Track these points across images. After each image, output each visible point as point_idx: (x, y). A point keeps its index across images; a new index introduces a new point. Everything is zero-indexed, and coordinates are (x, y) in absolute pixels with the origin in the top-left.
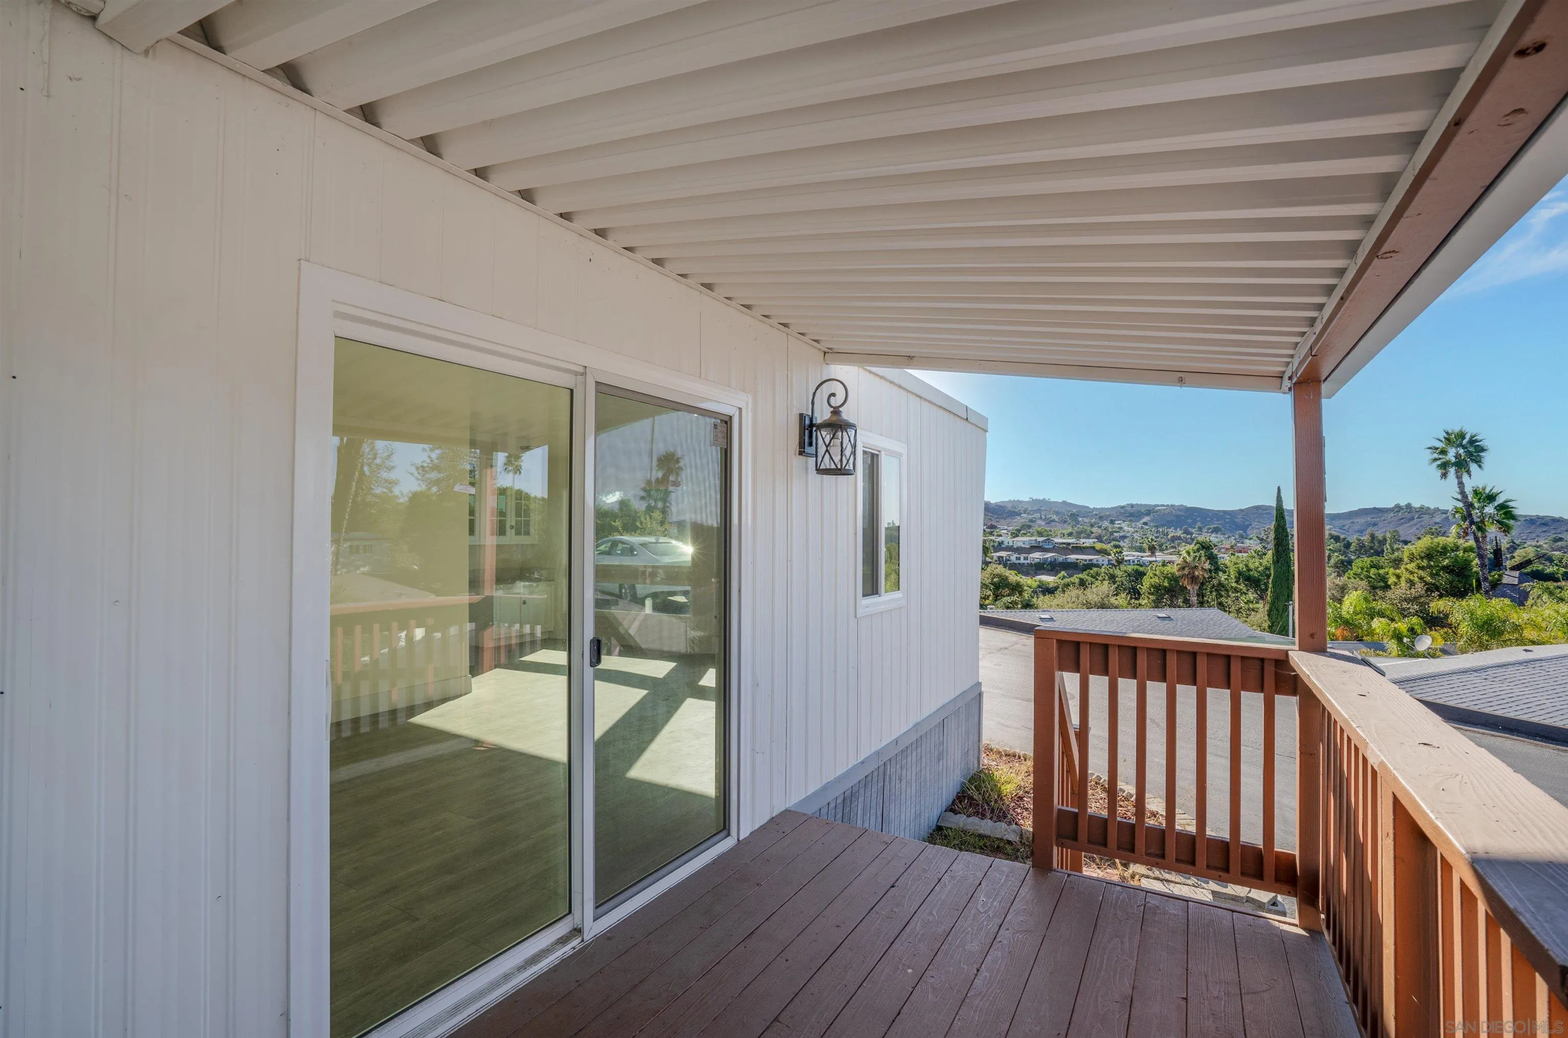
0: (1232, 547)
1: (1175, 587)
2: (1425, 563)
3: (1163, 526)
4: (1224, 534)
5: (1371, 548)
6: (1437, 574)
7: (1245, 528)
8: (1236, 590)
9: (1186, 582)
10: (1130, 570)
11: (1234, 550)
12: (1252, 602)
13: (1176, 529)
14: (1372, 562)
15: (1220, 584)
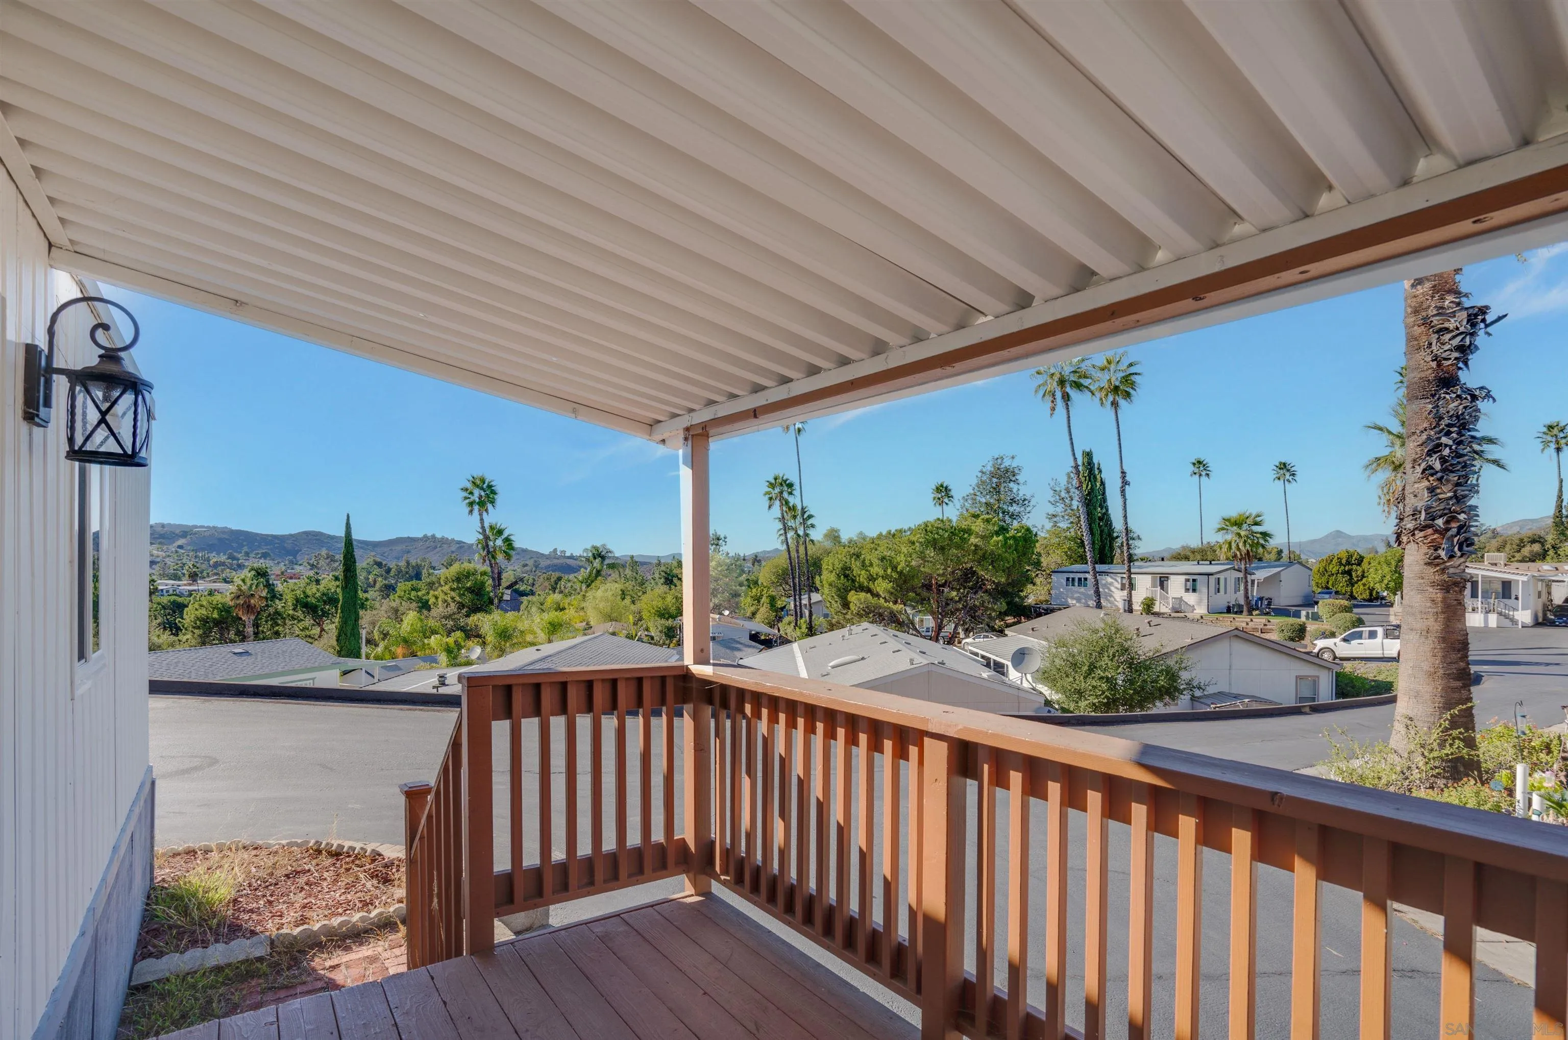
0: (282, 573)
1: (227, 618)
2: (455, 585)
3: (202, 550)
4: (273, 560)
5: (407, 573)
6: (464, 595)
7: (294, 553)
8: (293, 618)
9: (240, 613)
10: (165, 602)
11: (285, 577)
12: (308, 629)
13: (218, 554)
14: (412, 585)
15: (277, 613)
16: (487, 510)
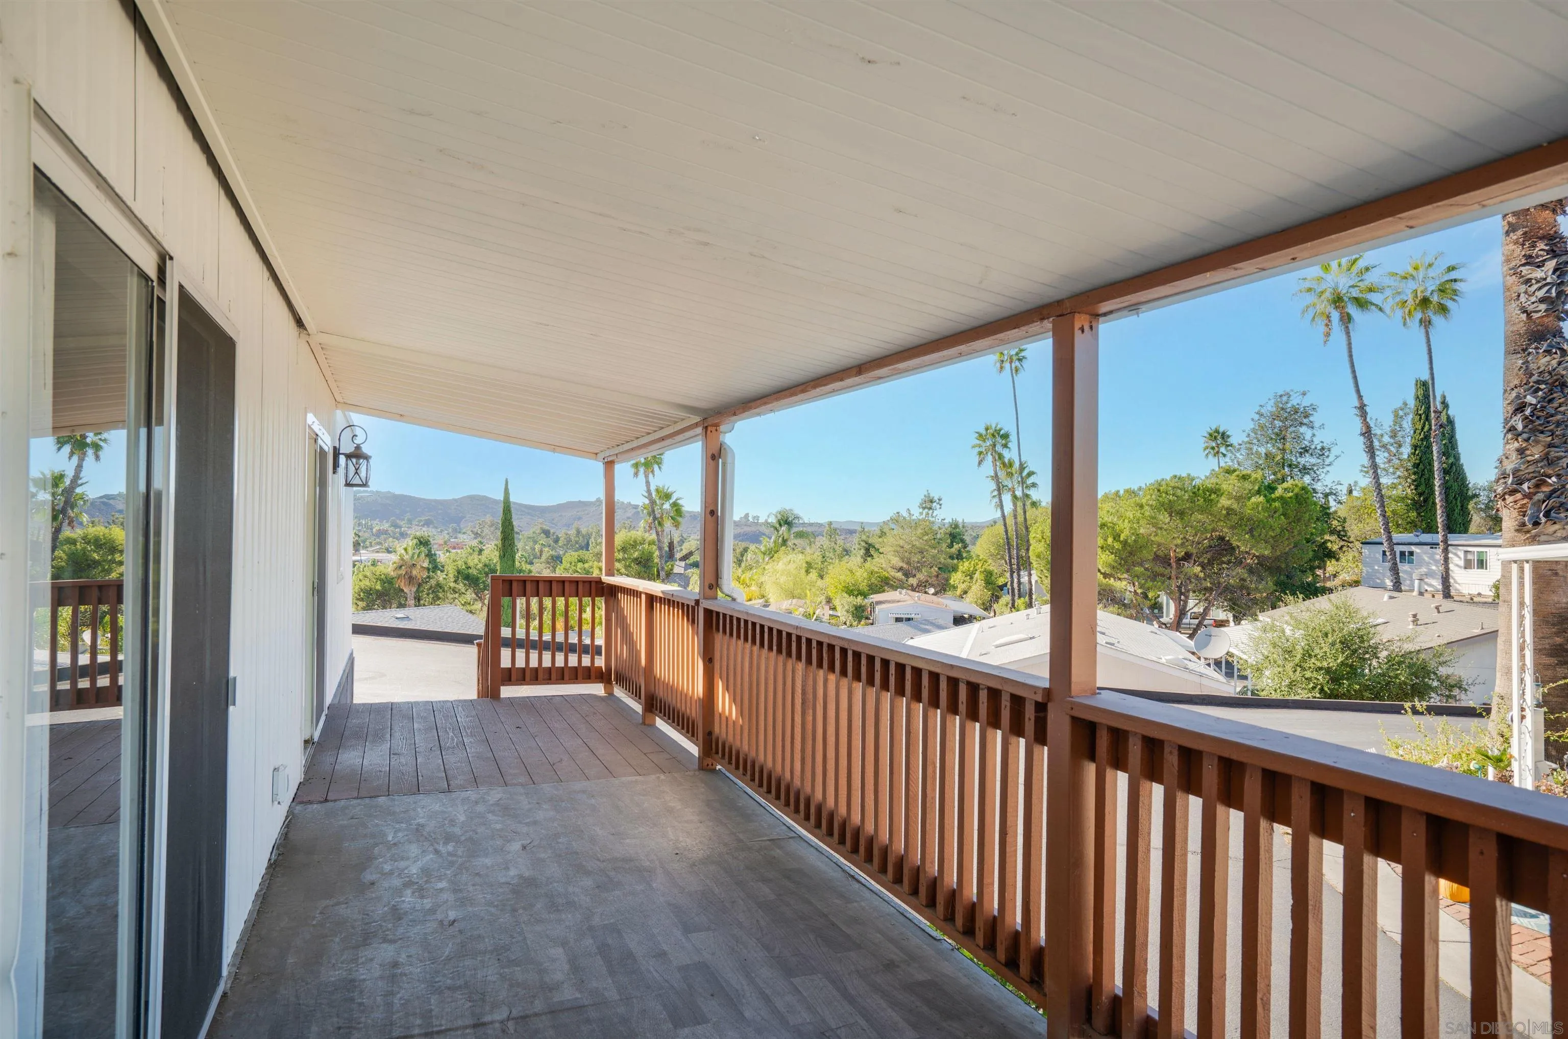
0: (445, 543)
1: (390, 590)
2: (621, 556)
3: (366, 517)
4: (436, 528)
5: (575, 542)
6: (630, 566)
7: (458, 520)
8: (455, 591)
9: (402, 584)
11: (449, 547)
12: (469, 604)
13: (381, 521)
14: (579, 556)
15: (439, 585)
16: (653, 472)
